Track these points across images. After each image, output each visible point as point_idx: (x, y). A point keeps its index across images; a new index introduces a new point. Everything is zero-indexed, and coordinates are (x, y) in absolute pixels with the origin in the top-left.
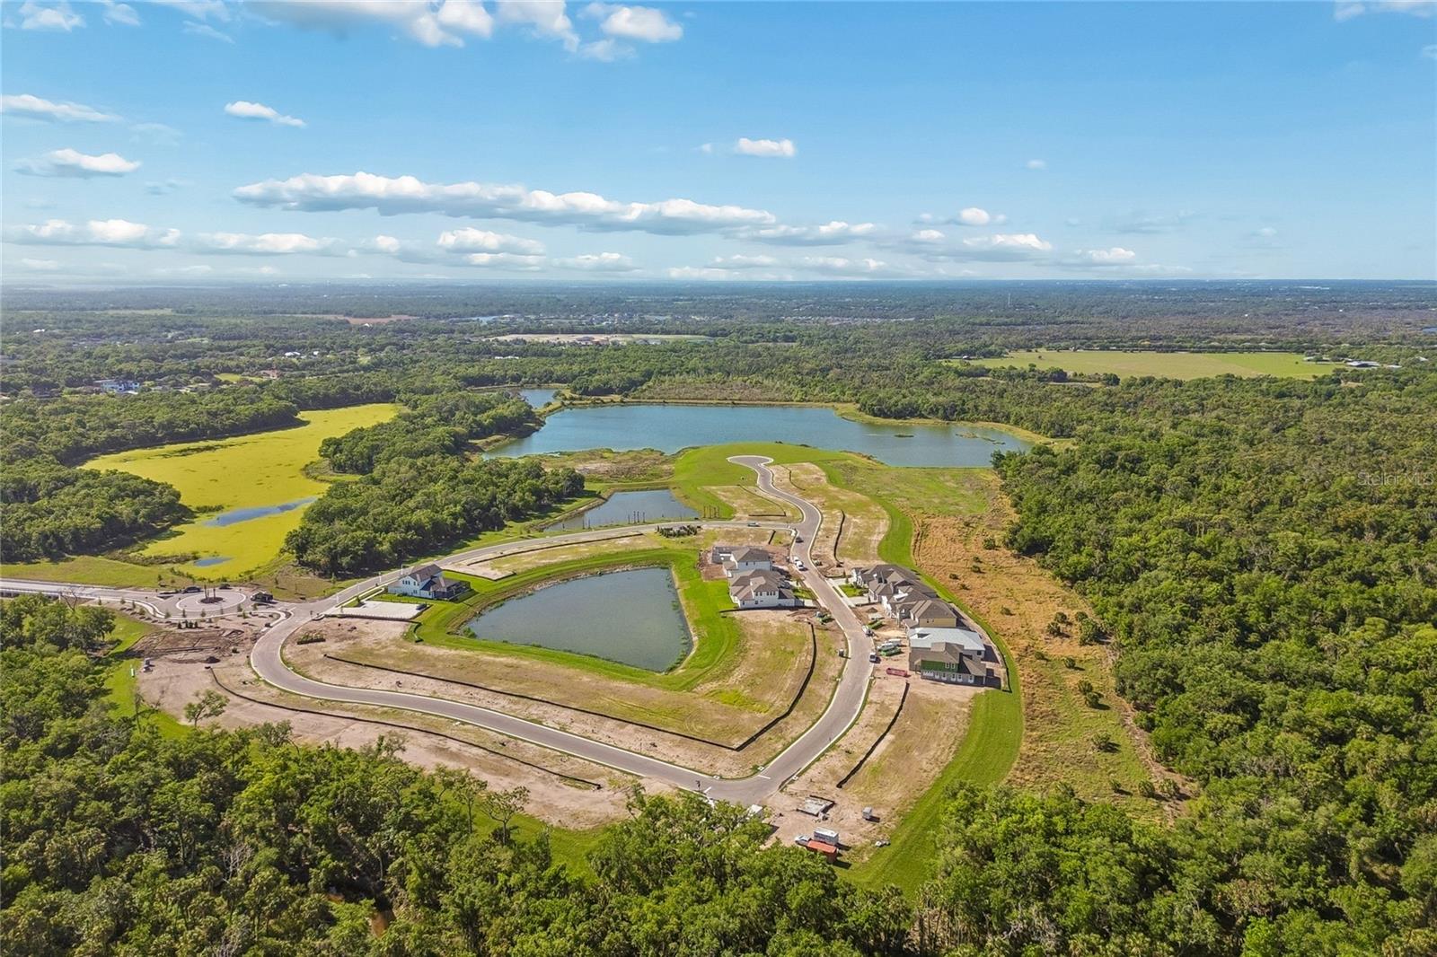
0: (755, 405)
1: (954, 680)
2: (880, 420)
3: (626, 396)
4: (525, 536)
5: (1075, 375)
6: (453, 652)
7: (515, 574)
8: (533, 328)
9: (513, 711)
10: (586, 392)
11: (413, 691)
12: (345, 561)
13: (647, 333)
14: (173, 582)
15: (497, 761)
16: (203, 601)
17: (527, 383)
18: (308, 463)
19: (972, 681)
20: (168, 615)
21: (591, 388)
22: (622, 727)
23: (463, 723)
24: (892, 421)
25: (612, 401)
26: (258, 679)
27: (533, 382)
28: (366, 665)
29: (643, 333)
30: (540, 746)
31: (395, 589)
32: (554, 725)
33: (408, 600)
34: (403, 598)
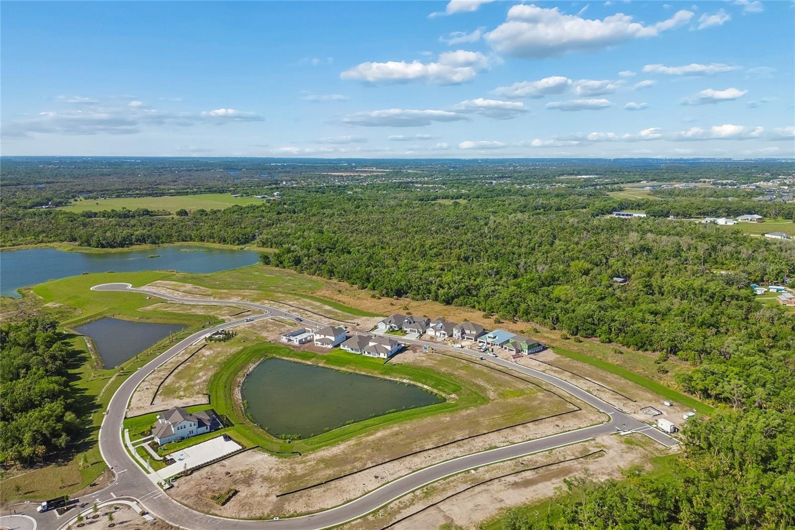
2: (111, 250)
4: (120, 373)
7: (209, 395)
9: (471, 450)
11: (396, 476)
12: (62, 441)
19: (542, 349)
23: (475, 470)
30: (532, 454)
31: (167, 438)
32: (505, 444)
33: (194, 440)
34: (184, 441)
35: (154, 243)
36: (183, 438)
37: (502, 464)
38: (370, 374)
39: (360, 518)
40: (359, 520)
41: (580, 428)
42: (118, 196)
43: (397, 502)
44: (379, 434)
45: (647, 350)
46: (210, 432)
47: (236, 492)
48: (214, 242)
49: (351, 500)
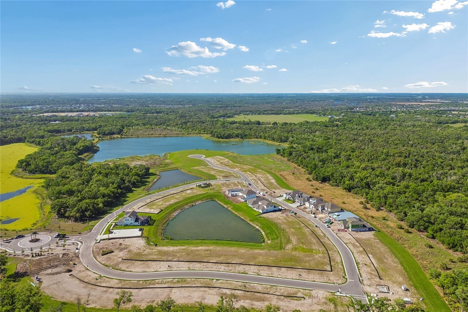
0: (173, 136)
1: (362, 230)
2: (221, 140)
3: (122, 135)
4: (147, 193)
5: (262, 122)
6: (176, 248)
7: (162, 210)
8: (55, 110)
9: (230, 270)
10: (104, 134)
11: (178, 269)
12: (87, 214)
13: (102, 111)
14: (6, 234)
15: (252, 295)
16: (30, 241)
17: (75, 132)
18: (12, 171)
19: (367, 230)
20: (23, 252)
21: (106, 133)
22: (281, 270)
23: (217, 280)
24: (225, 140)
25: (117, 137)
26: (101, 276)
27: (77, 131)
28: (146, 261)
29: (100, 111)
30: (259, 284)
31: (121, 223)
32: (253, 274)
33: (130, 227)
34: (127, 226)
35: (242, 138)
36: (127, 225)
37: (235, 282)
38: (245, 219)
39: (137, 280)
40: (136, 281)
41: (314, 281)
42: (259, 114)
43: (161, 280)
44: (200, 248)
45: (457, 251)
46: (140, 226)
47: (113, 252)
48: (270, 140)
49: (146, 272)
